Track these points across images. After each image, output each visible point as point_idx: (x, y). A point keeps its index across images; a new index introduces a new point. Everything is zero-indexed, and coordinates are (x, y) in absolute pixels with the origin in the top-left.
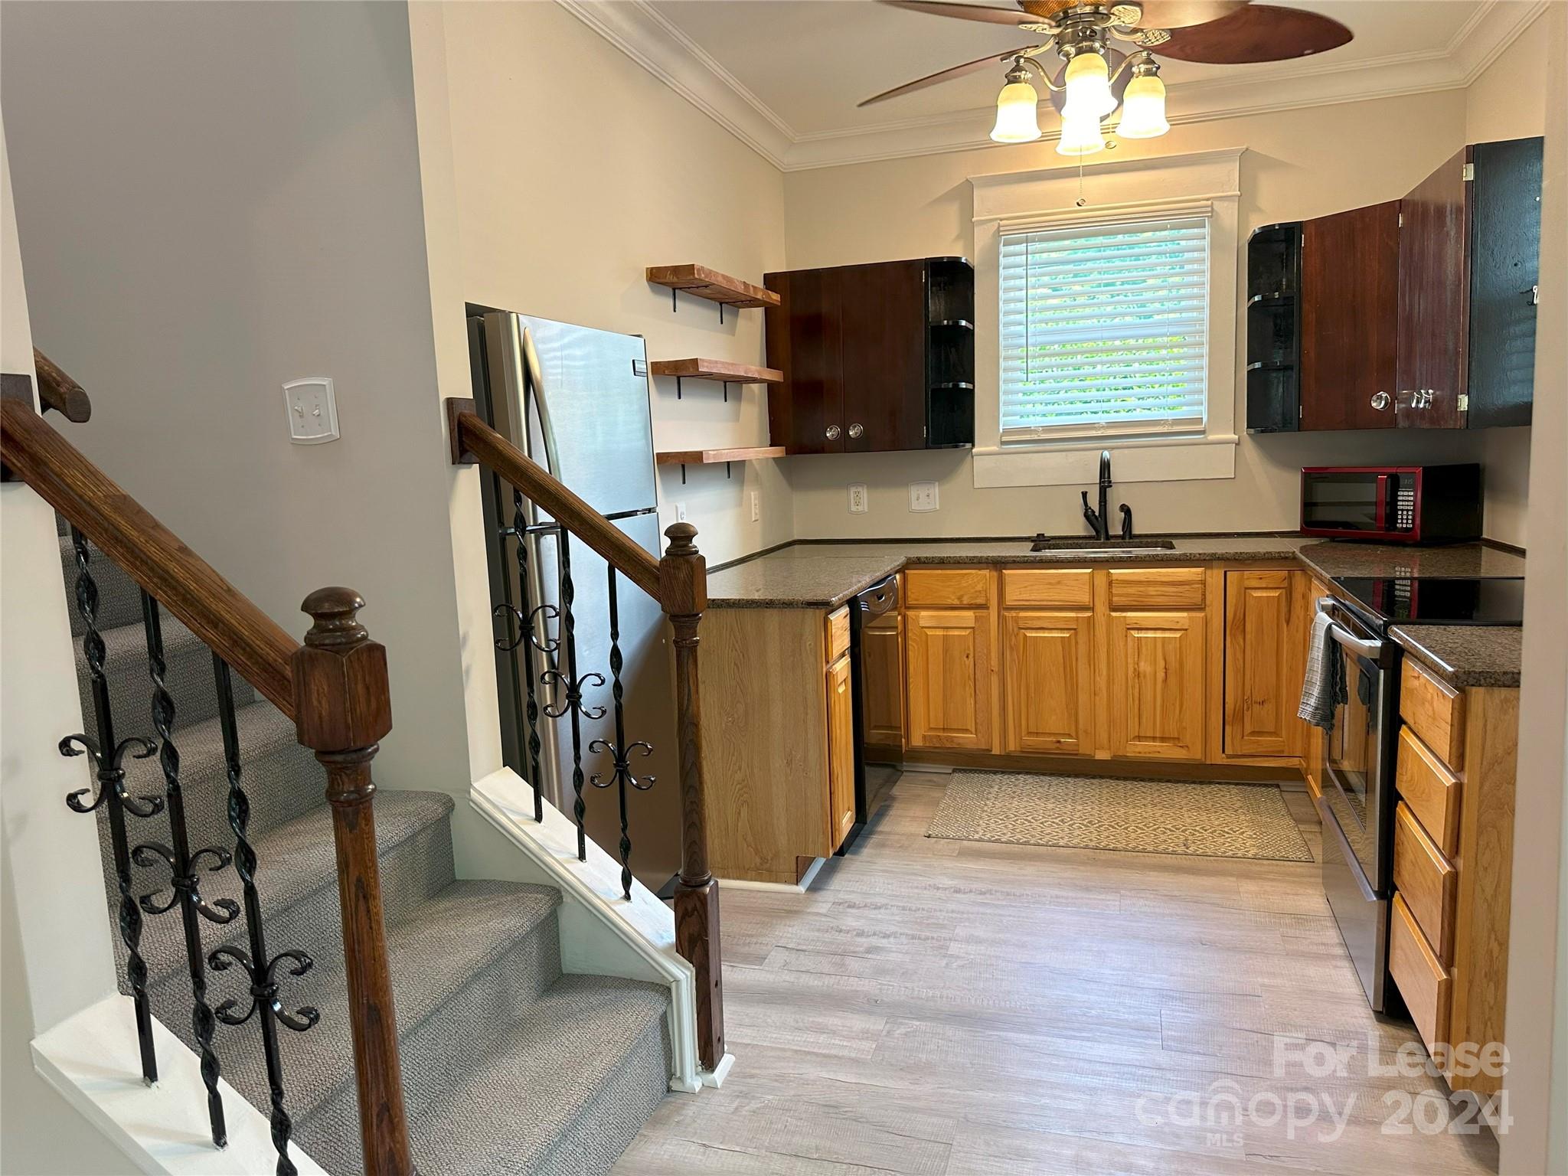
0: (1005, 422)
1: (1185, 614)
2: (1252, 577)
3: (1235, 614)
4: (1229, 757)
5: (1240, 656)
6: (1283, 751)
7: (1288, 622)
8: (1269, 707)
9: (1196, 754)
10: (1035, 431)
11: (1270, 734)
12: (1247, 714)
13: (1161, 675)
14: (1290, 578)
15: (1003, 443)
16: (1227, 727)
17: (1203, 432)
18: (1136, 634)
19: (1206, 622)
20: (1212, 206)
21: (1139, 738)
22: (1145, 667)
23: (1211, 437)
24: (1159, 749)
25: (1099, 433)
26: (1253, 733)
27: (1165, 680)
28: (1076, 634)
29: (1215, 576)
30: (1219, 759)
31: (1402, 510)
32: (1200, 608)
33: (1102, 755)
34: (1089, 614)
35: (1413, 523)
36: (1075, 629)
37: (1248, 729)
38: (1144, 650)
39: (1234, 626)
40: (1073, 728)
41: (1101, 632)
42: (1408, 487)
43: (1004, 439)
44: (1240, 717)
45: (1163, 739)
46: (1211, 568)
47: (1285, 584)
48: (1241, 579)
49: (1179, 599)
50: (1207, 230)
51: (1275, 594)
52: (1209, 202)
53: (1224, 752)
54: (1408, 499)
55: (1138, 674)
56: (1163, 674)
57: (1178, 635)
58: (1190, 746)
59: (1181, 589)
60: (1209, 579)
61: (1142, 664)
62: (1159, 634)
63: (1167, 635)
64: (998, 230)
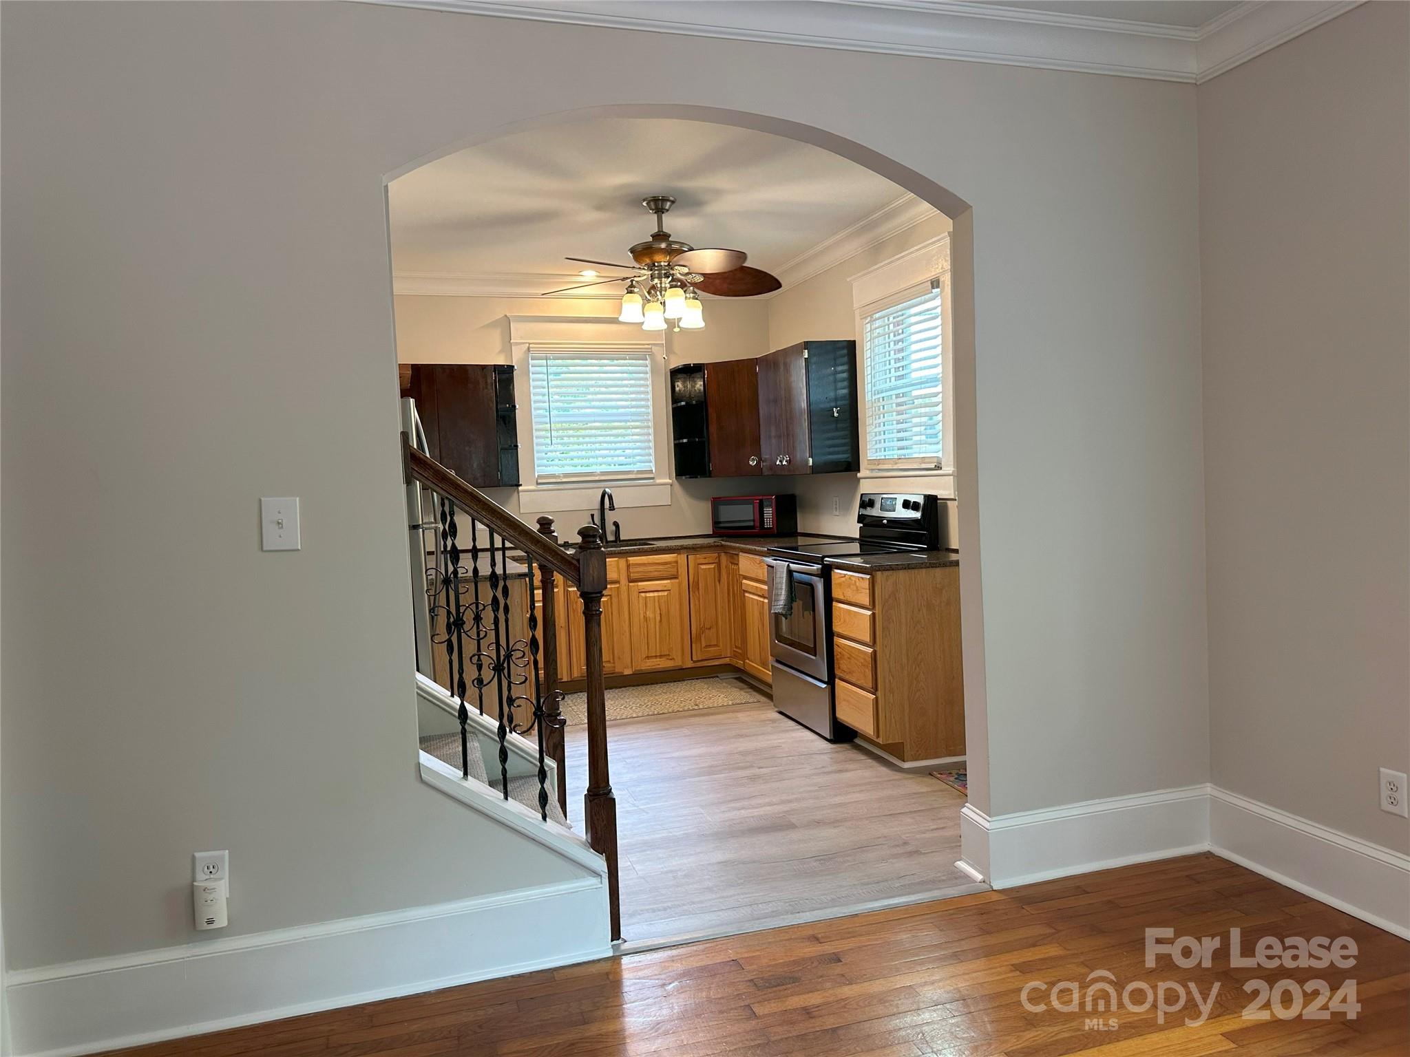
0: (539, 471)
1: (669, 581)
2: (700, 557)
3: (694, 578)
4: (695, 662)
5: (697, 602)
6: (721, 655)
7: (719, 581)
8: (713, 630)
9: (678, 663)
10: (559, 477)
11: (715, 646)
12: (703, 636)
13: (658, 618)
14: (719, 557)
15: (538, 484)
16: (693, 645)
17: (653, 478)
18: (643, 595)
19: (680, 584)
20: (651, 349)
21: (648, 657)
22: (650, 614)
23: (658, 481)
24: (659, 663)
25: (597, 478)
26: (706, 646)
27: (661, 621)
28: (611, 598)
29: (682, 558)
30: (689, 664)
31: (767, 518)
32: (675, 577)
33: (627, 672)
34: (618, 585)
35: (773, 525)
36: (610, 595)
37: (704, 645)
38: (648, 605)
39: (693, 587)
40: (611, 657)
41: (624, 596)
42: (767, 506)
43: (540, 481)
44: (699, 638)
45: (661, 656)
46: (680, 554)
47: (717, 560)
48: (696, 559)
49: (665, 573)
50: (648, 362)
51: (712, 566)
52: (650, 346)
53: (692, 660)
54: (769, 512)
55: (646, 619)
56: (659, 617)
57: (666, 593)
58: (675, 657)
59: (666, 566)
60: (679, 561)
61: (648, 613)
62: (656, 594)
63: (660, 594)
64: (529, 348)
